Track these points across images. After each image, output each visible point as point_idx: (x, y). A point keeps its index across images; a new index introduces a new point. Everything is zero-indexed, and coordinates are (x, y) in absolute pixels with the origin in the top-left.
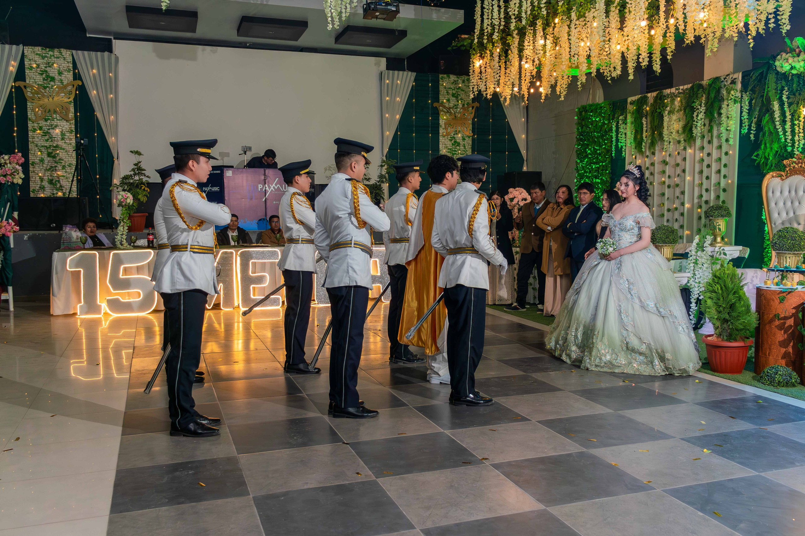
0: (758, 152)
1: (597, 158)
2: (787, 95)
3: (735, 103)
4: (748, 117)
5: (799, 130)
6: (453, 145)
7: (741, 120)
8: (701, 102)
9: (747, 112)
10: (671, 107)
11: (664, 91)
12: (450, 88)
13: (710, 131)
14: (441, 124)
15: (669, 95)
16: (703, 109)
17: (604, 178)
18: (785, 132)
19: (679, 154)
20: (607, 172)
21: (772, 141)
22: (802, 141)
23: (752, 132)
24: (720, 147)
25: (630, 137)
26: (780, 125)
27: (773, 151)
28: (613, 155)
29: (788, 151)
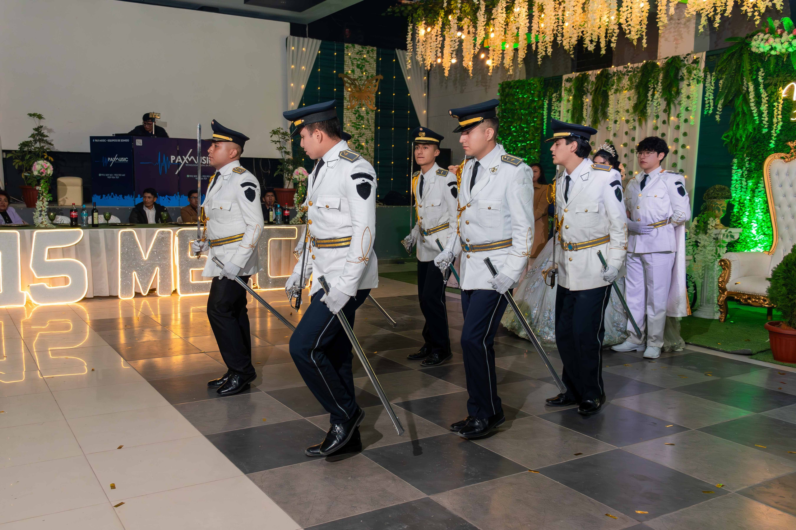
0: (728, 134)
1: (524, 136)
2: (762, 76)
3: (698, 83)
4: (713, 98)
5: (777, 112)
6: (357, 118)
7: (703, 101)
8: (658, 82)
9: (713, 92)
10: (618, 86)
11: (609, 69)
12: (355, 59)
13: (667, 111)
14: (345, 96)
15: (615, 73)
16: (659, 88)
17: (531, 157)
18: (760, 114)
19: (626, 133)
20: (536, 150)
21: (746, 122)
22: (781, 124)
23: (718, 112)
24: (678, 127)
25: (566, 115)
26: (754, 106)
27: (746, 132)
28: (545, 133)
29: (763, 132)
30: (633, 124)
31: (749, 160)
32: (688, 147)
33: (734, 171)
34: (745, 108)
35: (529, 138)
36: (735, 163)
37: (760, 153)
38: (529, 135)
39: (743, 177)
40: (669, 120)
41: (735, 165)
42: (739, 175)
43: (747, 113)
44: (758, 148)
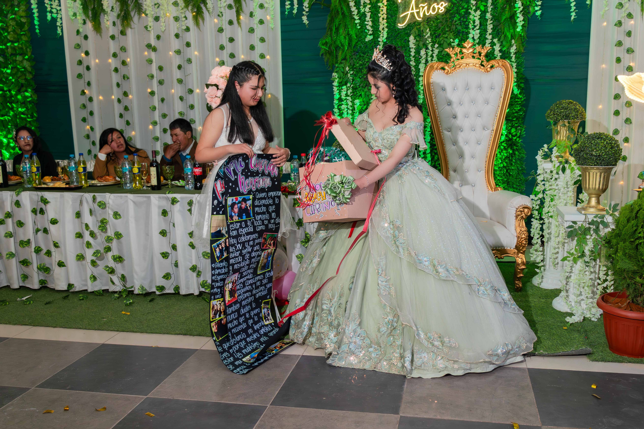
0: (326, 40)
5: (382, 15)
17: (18, 66)
18: (362, 16)
19: (177, 36)
20: (27, 57)
21: (346, 27)
22: (386, 30)
23: (304, 13)
24: (252, 30)
25: (72, 5)
26: (354, 6)
27: (347, 38)
28: (37, 31)
29: (366, 40)
30: (186, 22)
31: (352, 74)
32: (268, 57)
33: (335, 89)
34: (345, 9)
35: (9, 37)
36: (336, 79)
37: (364, 66)
38: (9, 33)
39: (348, 96)
40: (238, 19)
41: (337, 80)
42: (344, 93)
43: (347, 14)
44: (360, 60)
